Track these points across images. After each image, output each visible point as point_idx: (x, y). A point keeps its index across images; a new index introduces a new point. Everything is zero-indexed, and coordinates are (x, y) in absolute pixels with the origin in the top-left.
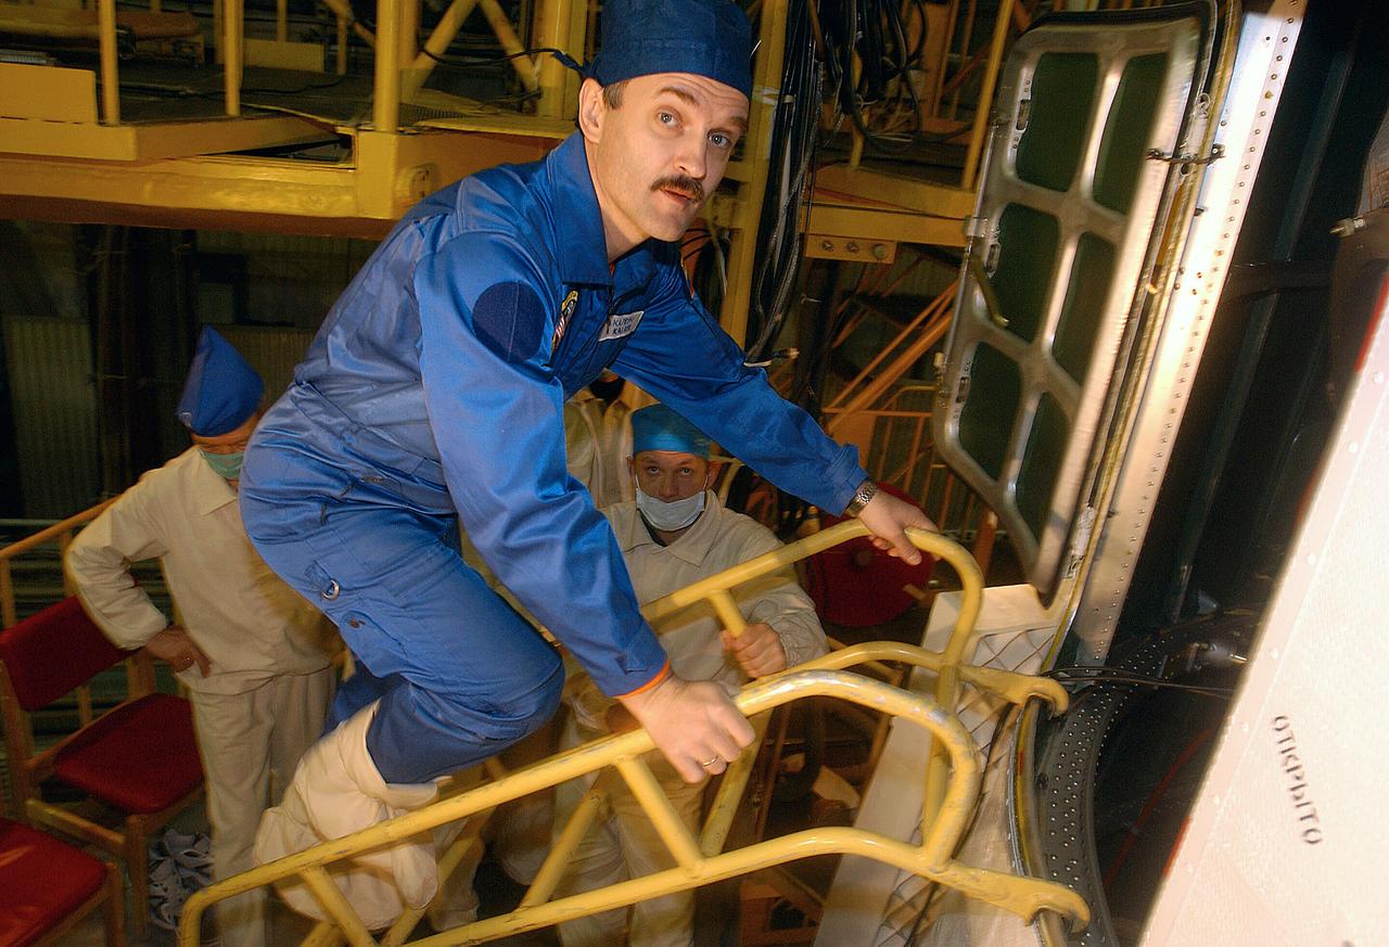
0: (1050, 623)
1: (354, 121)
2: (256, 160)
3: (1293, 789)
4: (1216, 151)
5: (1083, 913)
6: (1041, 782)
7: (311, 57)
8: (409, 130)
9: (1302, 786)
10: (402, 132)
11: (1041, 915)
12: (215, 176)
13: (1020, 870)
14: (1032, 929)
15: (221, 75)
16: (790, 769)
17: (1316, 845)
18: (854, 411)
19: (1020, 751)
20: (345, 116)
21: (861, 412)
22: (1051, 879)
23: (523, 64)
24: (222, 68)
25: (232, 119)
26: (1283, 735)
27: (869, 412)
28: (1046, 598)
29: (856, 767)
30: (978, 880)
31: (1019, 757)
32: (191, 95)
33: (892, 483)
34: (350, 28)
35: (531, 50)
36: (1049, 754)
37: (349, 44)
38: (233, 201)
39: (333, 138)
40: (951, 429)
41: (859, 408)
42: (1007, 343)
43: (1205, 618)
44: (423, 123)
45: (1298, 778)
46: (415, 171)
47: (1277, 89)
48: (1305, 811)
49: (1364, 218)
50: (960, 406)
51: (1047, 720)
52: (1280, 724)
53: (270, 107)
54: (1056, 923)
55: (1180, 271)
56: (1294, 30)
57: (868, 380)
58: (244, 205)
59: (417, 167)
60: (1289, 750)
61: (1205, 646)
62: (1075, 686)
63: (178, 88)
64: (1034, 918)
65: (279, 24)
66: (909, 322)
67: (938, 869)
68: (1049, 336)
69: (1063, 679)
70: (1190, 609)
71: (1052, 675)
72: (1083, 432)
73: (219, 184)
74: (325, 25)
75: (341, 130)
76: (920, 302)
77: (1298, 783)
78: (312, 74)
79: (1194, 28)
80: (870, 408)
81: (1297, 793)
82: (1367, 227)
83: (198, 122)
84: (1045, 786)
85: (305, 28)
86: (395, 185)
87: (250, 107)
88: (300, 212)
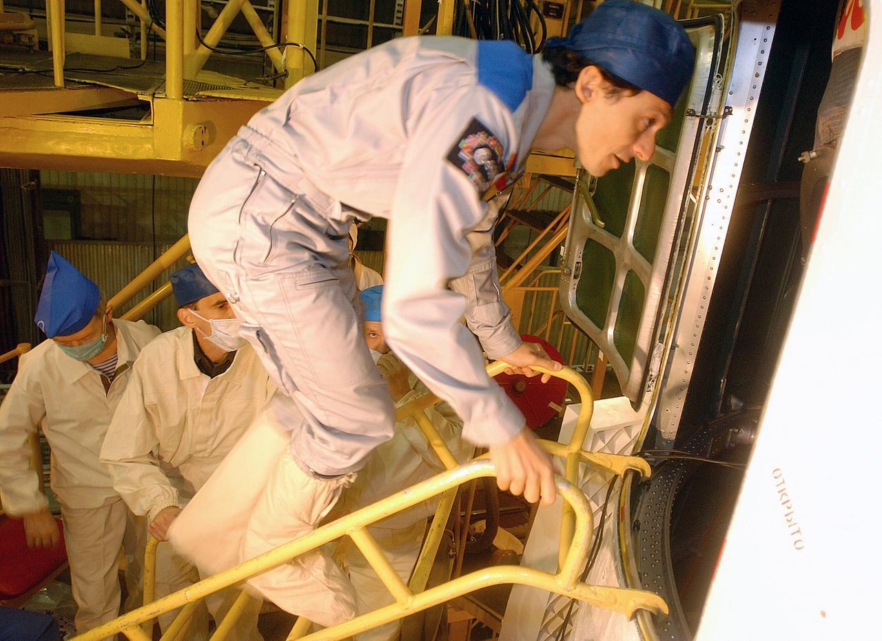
0: (639, 421)
1: (151, 91)
2: (78, 118)
3: (786, 515)
4: (727, 110)
5: (665, 609)
6: (635, 527)
7: (120, 48)
8: (191, 98)
9: (792, 513)
10: (187, 100)
11: (638, 614)
12: (47, 130)
13: (623, 584)
14: (633, 622)
15: (50, 59)
16: (478, 531)
17: (801, 550)
18: (511, 288)
19: (621, 506)
20: (144, 87)
21: (516, 288)
22: (644, 588)
23: (274, 53)
24: (51, 54)
25: (59, 89)
26: (779, 481)
27: (520, 288)
28: (636, 405)
29: (521, 526)
30: (596, 594)
31: (620, 510)
32: (28, 72)
33: (537, 335)
34: (149, 28)
35: (280, 43)
36: (641, 507)
37: (148, 39)
38: (63, 149)
39: (136, 103)
40: (571, 296)
41: (514, 286)
42: (605, 238)
43: (736, 413)
44: (201, 93)
45: (789, 508)
46: (197, 127)
47: (763, 71)
48: (794, 529)
49: (815, 151)
50: (577, 281)
51: (638, 484)
52: (777, 474)
53: (87, 81)
54: (647, 617)
55: (710, 188)
56: (771, 34)
57: (519, 267)
58: (70, 150)
59: (198, 124)
60: (782, 490)
61: (737, 430)
62: (656, 462)
63: (18, 67)
64: (634, 616)
65: (96, 23)
66: (545, 228)
67: (569, 588)
68: (631, 233)
69: (647, 457)
70: (726, 407)
71: (641, 455)
72: (653, 294)
73: (50, 135)
74: (132, 26)
75: (141, 97)
76: (552, 215)
77: (789, 511)
78: (121, 59)
79: (711, 32)
80: (521, 286)
81: (789, 518)
82: (818, 157)
83: (32, 90)
84: (638, 529)
85: (117, 28)
86: (182, 136)
87: (73, 81)
88: (113, 156)
